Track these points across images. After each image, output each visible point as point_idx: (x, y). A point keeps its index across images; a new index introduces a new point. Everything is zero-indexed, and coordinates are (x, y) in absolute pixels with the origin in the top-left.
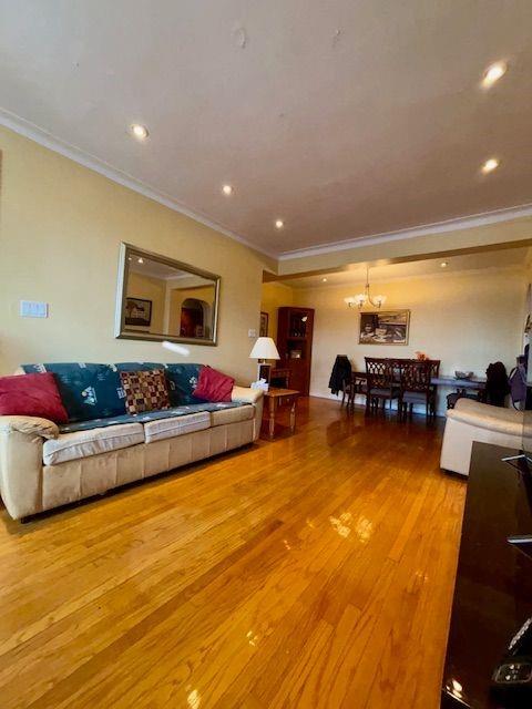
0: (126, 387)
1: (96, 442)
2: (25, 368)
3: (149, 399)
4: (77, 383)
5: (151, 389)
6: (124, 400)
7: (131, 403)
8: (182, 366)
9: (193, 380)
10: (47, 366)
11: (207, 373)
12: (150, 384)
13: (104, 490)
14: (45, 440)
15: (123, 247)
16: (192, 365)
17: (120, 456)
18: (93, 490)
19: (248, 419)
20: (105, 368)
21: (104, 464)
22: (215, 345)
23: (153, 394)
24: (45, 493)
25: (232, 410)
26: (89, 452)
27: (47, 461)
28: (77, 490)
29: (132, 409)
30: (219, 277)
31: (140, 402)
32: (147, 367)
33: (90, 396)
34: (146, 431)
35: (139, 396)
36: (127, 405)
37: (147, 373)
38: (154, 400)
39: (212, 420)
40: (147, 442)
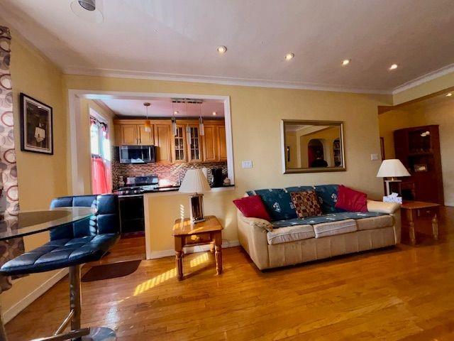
0: (295, 202)
1: (290, 235)
2: (248, 193)
3: (309, 210)
4: (270, 200)
5: (309, 203)
6: (295, 210)
7: (299, 212)
8: (324, 187)
9: (334, 196)
10: (256, 191)
11: (343, 191)
12: (308, 200)
13: (296, 263)
14: (267, 231)
15: (282, 122)
16: (331, 185)
17: (302, 244)
18: (291, 262)
19: (388, 226)
20: (281, 191)
21: (295, 248)
22: (345, 170)
23: (311, 207)
24: (270, 259)
25: (373, 218)
26: (287, 240)
27: (270, 242)
28: (284, 260)
29: (300, 215)
30: (342, 122)
31: (304, 211)
32: (303, 189)
33: (277, 207)
34: (315, 230)
35: (303, 208)
36: (297, 212)
37: (305, 193)
38: (312, 210)
39: (357, 225)
40: (317, 237)
